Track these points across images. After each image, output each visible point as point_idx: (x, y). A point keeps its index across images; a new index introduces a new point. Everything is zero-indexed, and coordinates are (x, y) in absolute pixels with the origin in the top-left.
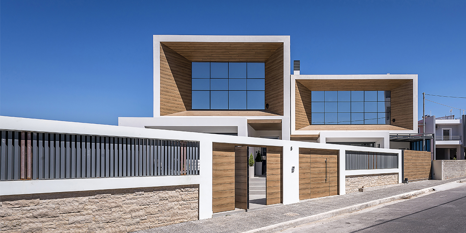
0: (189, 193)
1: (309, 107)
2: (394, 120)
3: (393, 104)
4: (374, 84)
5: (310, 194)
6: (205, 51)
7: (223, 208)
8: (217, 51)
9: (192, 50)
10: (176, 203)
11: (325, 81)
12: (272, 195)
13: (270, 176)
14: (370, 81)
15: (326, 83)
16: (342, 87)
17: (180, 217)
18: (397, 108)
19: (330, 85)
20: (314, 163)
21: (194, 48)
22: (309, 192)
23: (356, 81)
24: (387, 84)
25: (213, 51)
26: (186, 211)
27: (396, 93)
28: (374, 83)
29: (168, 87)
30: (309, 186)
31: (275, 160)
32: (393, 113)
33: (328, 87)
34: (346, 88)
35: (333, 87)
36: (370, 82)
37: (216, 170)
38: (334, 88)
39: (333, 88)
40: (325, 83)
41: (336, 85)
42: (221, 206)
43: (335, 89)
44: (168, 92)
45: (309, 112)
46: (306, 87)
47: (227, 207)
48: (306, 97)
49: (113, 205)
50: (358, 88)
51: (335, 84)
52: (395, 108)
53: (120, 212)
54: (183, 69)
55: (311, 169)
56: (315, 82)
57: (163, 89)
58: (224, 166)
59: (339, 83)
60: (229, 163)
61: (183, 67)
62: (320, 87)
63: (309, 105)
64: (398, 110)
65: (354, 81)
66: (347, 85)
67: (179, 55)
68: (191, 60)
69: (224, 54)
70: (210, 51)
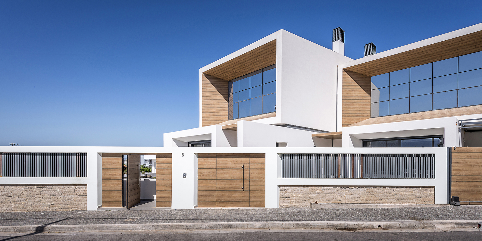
0: (82, 190)
5: (215, 203)
6: (229, 70)
7: (111, 205)
8: (236, 67)
9: (222, 72)
10: (73, 196)
12: (163, 198)
13: (160, 181)
15: (386, 62)
17: (75, 206)
20: (222, 169)
21: (221, 70)
22: (215, 199)
25: (234, 68)
26: (80, 203)
30: (214, 194)
31: (166, 166)
34: (422, 60)
37: (105, 174)
39: (399, 65)
40: (384, 63)
41: (403, 61)
42: (109, 202)
43: (404, 66)
44: (208, 109)
45: (367, 103)
46: (361, 74)
47: (115, 204)
49: (36, 193)
53: (39, 198)
54: (221, 88)
55: (217, 175)
56: (369, 66)
57: (204, 108)
58: (112, 171)
60: (117, 169)
61: (221, 87)
62: (380, 69)
67: (218, 78)
68: (227, 80)
69: (242, 67)
70: (232, 68)
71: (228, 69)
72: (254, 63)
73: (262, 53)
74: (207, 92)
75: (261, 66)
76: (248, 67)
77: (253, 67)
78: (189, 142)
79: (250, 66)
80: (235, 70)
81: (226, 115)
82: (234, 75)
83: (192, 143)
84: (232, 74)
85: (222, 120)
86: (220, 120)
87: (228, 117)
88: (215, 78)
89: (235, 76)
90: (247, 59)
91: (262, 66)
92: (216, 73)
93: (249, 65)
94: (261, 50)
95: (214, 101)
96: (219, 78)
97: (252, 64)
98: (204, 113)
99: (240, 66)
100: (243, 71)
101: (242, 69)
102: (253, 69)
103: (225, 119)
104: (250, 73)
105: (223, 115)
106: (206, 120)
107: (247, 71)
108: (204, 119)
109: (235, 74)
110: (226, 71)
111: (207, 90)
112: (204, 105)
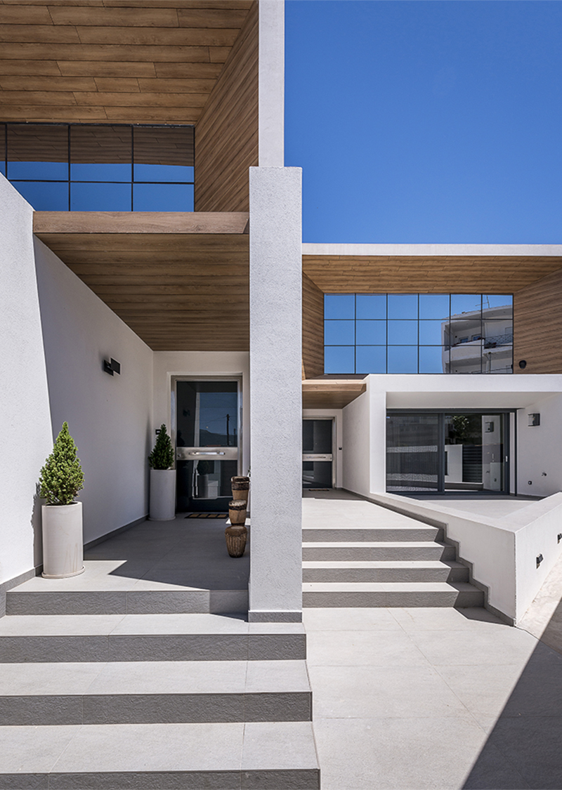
1: (318, 331)
2: (523, 363)
3: (520, 326)
4: (480, 273)
11: (362, 263)
14: (472, 264)
16: (399, 280)
18: (531, 333)
19: (372, 274)
23: (439, 261)
24: (512, 271)
27: (530, 297)
28: (481, 270)
32: (518, 346)
33: (367, 281)
35: (379, 280)
36: (472, 266)
38: (381, 283)
41: (387, 275)
45: (320, 344)
46: (312, 281)
48: (311, 306)
50: (437, 285)
51: (384, 270)
52: (527, 333)
59: (394, 268)
62: (348, 281)
63: (319, 326)
64: (536, 337)
65: (434, 260)
66: (412, 277)
72: (110, 74)
73: (168, 37)
75: (130, 111)
76: (71, 86)
77: (92, 98)
79: (84, 85)
90: (87, 35)
91: (135, 112)
93: (77, 77)
97: (95, 75)
99: (33, 61)
100: (37, 96)
101: (35, 83)
102: (89, 107)
104: (68, 126)
107: (60, 109)
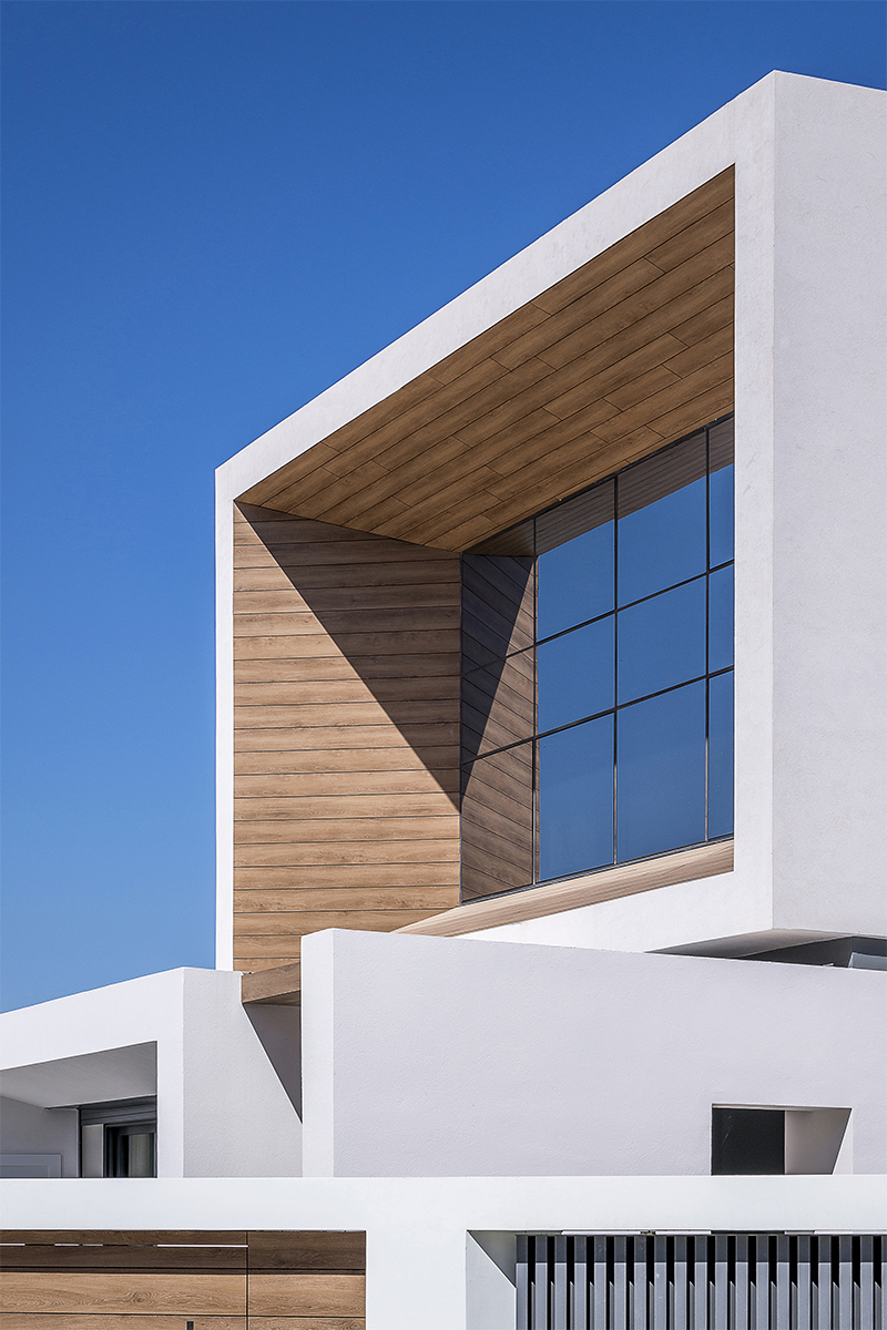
6: (440, 456)
25: (469, 437)
29: (294, 783)
44: (281, 817)
61: (393, 614)
67: (368, 536)
68: (445, 542)
69: (535, 429)
70: (454, 448)
71: (423, 450)
72: (621, 381)
73: (660, 294)
74: (277, 660)
75: (690, 409)
76: (582, 425)
78: (81, 1108)
79: (598, 414)
80: (487, 455)
81: (438, 861)
82: (490, 501)
83: (119, 1118)
84: (474, 493)
85: (404, 906)
86: (390, 901)
87: (457, 870)
88: (346, 536)
89: (502, 507)
90: (556, 358)
92: (338, 492)
93: (582, 411)
94: (641, 272)
95: (335, 737)
96: (380, 531)
97: (603, 395)
98: (253, 851)
99: (516, 424)
100: (551, 460)
101: (534, 450)
102: (626, 437)
103: (439, 896)
104: (614, 477)
105: (412, 862)
106: (262, 910)
107: (588, 461)
108: (248, 904)
109: (497, 491)
110: (415, 469)
111: (277, 650)
112: (250, 782)
